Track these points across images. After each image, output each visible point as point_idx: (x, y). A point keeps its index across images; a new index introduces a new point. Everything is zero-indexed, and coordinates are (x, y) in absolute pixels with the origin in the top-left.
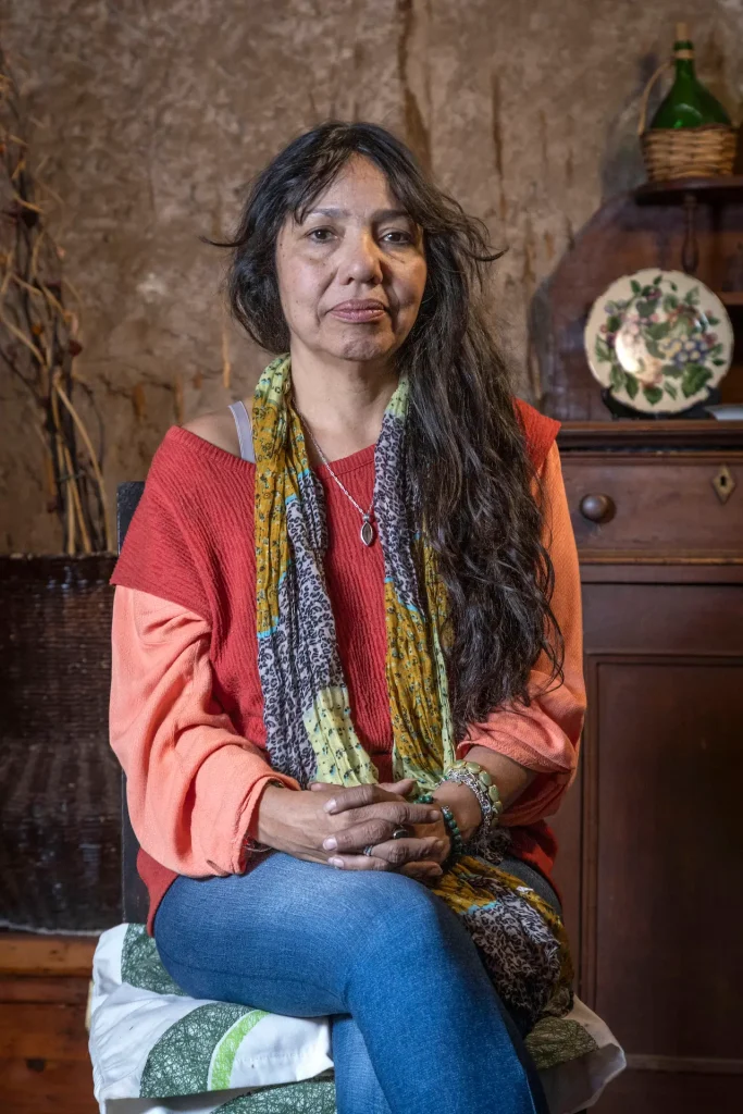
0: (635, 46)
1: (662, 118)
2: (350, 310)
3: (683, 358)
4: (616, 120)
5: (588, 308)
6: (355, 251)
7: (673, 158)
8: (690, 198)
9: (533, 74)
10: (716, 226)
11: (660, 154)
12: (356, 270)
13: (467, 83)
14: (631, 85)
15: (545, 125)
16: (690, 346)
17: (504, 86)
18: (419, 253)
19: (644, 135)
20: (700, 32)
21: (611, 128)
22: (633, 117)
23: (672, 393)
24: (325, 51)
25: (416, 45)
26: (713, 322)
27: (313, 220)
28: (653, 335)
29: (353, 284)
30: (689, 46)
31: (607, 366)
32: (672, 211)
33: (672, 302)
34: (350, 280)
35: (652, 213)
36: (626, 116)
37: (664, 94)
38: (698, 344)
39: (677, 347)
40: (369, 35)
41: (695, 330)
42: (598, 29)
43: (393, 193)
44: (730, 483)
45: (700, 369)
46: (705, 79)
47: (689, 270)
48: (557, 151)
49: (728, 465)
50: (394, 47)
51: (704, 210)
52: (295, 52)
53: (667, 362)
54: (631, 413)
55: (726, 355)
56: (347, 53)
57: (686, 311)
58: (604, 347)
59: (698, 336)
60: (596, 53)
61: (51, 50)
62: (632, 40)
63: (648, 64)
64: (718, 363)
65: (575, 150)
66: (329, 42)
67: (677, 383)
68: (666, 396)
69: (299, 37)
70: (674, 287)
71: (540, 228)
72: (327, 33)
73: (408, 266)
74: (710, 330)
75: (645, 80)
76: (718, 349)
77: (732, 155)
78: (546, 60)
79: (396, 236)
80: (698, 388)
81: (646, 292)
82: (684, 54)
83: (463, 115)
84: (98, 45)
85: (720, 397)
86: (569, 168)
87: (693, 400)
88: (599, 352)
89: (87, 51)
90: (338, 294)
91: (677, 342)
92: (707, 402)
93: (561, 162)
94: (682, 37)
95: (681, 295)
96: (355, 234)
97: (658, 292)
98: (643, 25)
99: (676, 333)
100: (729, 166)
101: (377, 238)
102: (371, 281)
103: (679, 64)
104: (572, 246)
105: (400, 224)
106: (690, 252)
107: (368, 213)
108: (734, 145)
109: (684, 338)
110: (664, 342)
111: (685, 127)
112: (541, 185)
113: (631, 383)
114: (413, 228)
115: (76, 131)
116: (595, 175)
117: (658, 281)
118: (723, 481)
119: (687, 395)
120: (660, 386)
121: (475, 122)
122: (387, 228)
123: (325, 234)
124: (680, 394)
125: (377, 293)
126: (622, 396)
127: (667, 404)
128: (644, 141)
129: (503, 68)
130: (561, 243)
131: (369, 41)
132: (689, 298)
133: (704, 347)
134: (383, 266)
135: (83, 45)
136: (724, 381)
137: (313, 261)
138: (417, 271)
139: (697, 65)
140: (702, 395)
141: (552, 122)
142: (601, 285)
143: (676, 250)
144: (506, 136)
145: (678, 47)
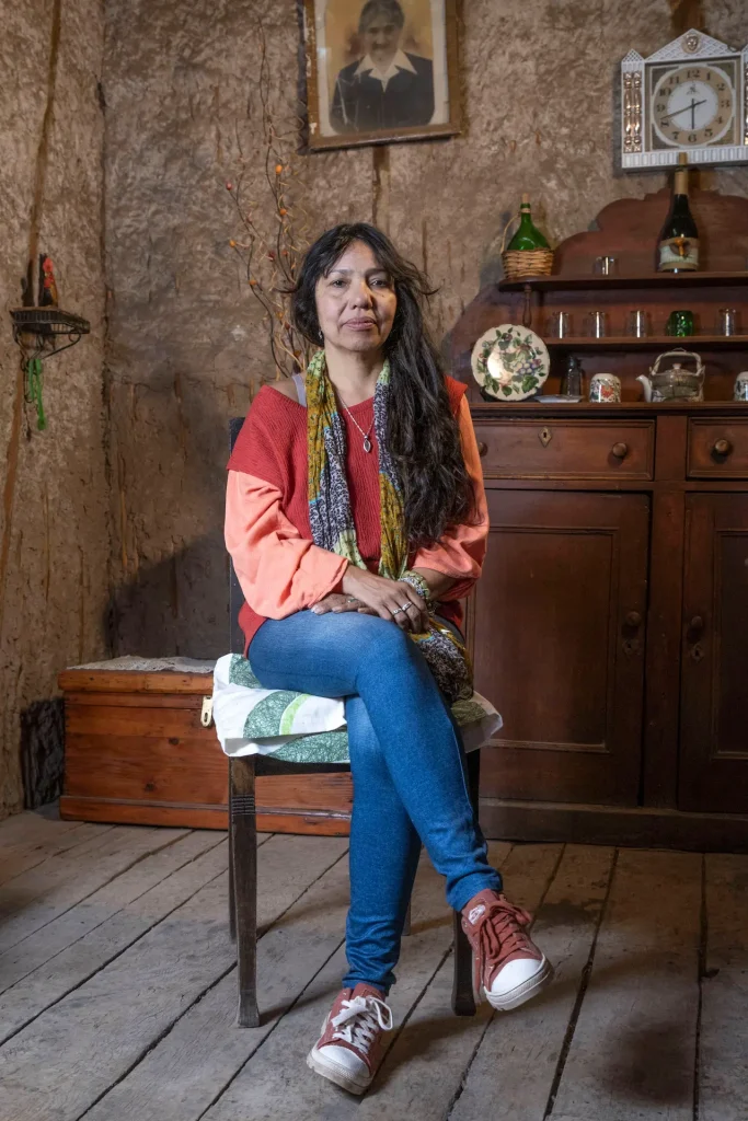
0: (499, 207)
1: (513, 245)
2: (355, 323)
3: (523, 372)
4: (488, 247)
5: (473, 345)
6: (357, 291)
7: (519, 266)
8: (528, 287)
9: (444, 221)
10: (541, 302)
11: (512, 263)
12: (358, 301)
13: (409, 225)
14: (497, 228)
15: (449, 250)
16: (527, 365)
17: (429, 227)
18: (391, 291)
19: (504, 253)
20: (533, 200)
21: (486, 250)
22: (498, 245)
23: (517, 390)
24: (333, 206)
25: (383, 204)
26: (539, 353)
27: (334, 276)
28: (508, 359)
29: (357, 309)
30: (529, 206)
31: (483, 375)
32: (517, 295)
33: (518, 342)
34: (355, 307)
35: (507, 295)
36: (493, 245)
37: (514, 233)
38: (531, 365)
39: (520, 366)
40: (357, 199)
41: (530, 357)
42: (480, 197)
43: (377, 259)
44: (548, 436)
45: (532, 378)
46: (537, 225)
47: (527, 325)
48: (456, 262)
49: (548, 426)
50: (370, 205)
51: (535, 295)
52: (317, 207)
53: (515, 374)
54: (495, 399)
55: (546, 371)
56: (345, 209)
57: (526, 347)
58: (481, 365)
59: (531, 360)
60: (479, 210)
61: (186, 204)
62: (498, 203)
63: (506, 217)
64: (542, 375)
65: (466, 263)
66: (335, 202)
67: (520, 385)
68: (514, 392)
69: (320, 199)
70: (519, 334)
71: (446, 304)
72: (334, 197)
73: (386, 299)
74: (538, 357)
75: (504, 225)
76: (542, 367)
77: (550, 264)
78: (451, 214)
79: (379, 283)
80: (531, 388)
81: (504, 337)
82: (526, 210)
83: (407, 243)
84: (211, 202)
85: (542, 392)
86: (463, 271)
87: (528, 394)
88: (479, 368)
89: (205, 204)
90: (349, 314)
91: (521, 362)
92: (536, 395)
93: (459, 269)
94: (525, 202)
95: (522, 338)
96: (357, 282)
97: (510, 336)
98: (504, 196)
99: (519, 359)
100: (549, 270)
101: (368, 284)
102: (366, 307)
103: (523, 215)
104: (463, 313)
105: (381, 276)
106: (527, 315)
107: (363, 270)
108: (551, 259)
109: (524, 361)
110: (513, 363)
111: (526, 249)
112: (448, 281)
113: (495, 384)
114: (389, 278)
115: (199, 248)
116: (476, 275)
117: (510, 331)
118: (545, 435)
119: (525, 392)
120: (511, 386)
121: (412, 246)
122: (374, 278)
123: (341, 283)
124: (521, 390)
125: (369, 314)
126: (490, 391)
127: (514, 396)
128: (504, 257)
129: (428, 218)
130: (458, 312)
131: (358, 202)
132: (527, 340)
133: (534, 366)
134: (372, 299)
135: (203, 202)
136: (545, 384)
137: (335, 297)
138: (391, 301)
139: (532, 216)
140: (533, 392)
141: (454, 247)
142: (481, 333)
143: (520, 316)
144: (429, 254)
145: (523, 206)
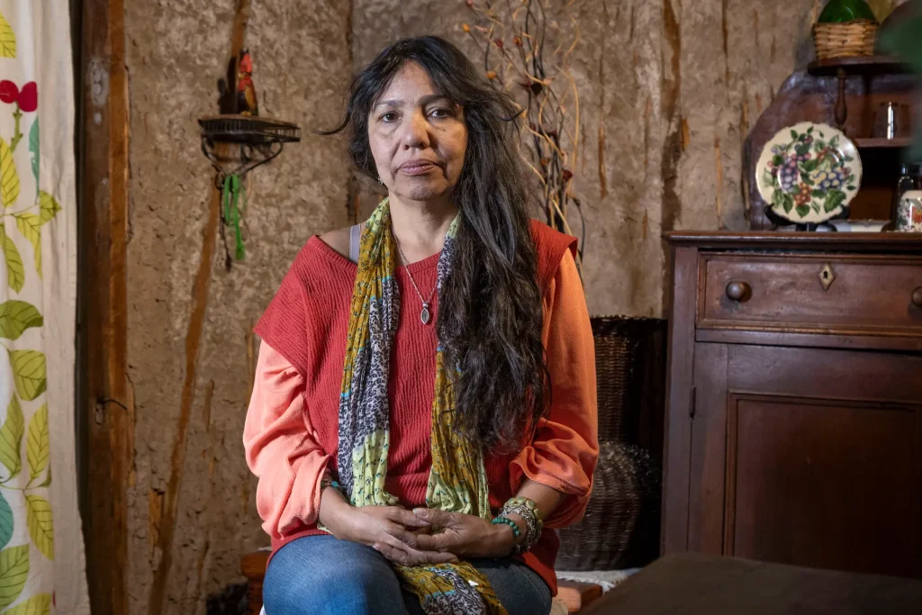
1: (826, 16)
2: (410, 167)
3: (827, 185)
6: (408, 127)
7: (830, 44)
8: (842, 71)
10: (868, 91)
11: (822, 41)
16: (832, 176)
19: (814, 27)
23: (817, 209)
26: (849, 159)
28: (807, 168)
29: (410, 149)
31: (771, 190)
33: (820, 145)
34: (408, 146)
35: (823, 81)
38: (838, 175)
39: (823, 177)
41: (836, 165)
44: (830, 277)
45: (838, 192)
47: (840, 122)
48: (765, 38)
49: (829, 263)
53: (816, 187)
54: (785, 222)
55: (856, 183)
57: (830, 151)
58: (770, 177)
59: (838, 169)
64: (850, 188)
65: (778, 38)
67: (820, 202)
68: (812, 211)
70: (822, 135)
71: (752, 92)
74: (847, 164)
76: (851, 178)
77: (871, 41)
79: (440, 112)
80: (835, 206)
81: (802, 138)
83: (703, 14)
85: (849, 214)
86: (773, 49)
87: (831, 214)
88: (765, 179)
91: (823, 173)
92: (839, 216)
93: (768, 45)
95: (826, 140)
97: (810, 138)
99: (822, 167)
100: (870, 49)
101: (426, 115)
102: (421, 145)
106: (841, 109)
108: (873, 33)
109: (829, 170)
110: (814, 173)
112: (753, 61)
113: (787, 201)
116: (790, 54)
117: (810, 130)
118: (826, 274)
119: (827, 211)
120: (809, 204)
123: (392, 117)
124: (822, 209)
126: (780, 211)
127: (813, 217)
128: (814, 31)
130: (766, 102)
132: (832, 142)
133: (842, 177)
134: (430, 136)
136: (853, 201)
140: (838, 210)
141: (762, 17)
144: (730, 28)
